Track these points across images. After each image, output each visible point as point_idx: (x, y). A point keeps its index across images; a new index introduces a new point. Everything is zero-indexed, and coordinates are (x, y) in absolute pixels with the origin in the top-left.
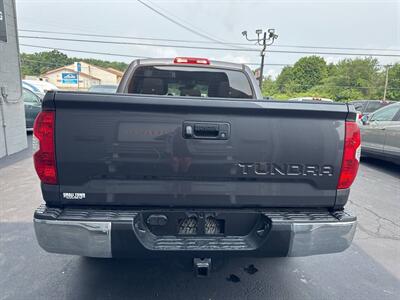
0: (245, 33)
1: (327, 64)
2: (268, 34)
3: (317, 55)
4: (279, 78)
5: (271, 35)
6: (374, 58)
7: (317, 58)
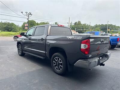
0: (22, 12)
1: (36, 23)
2: (29, 14)
3: (34, 20)
4: (22, 26)
5: (30, 14)
6: (48, 22)
7: (33, 21)
